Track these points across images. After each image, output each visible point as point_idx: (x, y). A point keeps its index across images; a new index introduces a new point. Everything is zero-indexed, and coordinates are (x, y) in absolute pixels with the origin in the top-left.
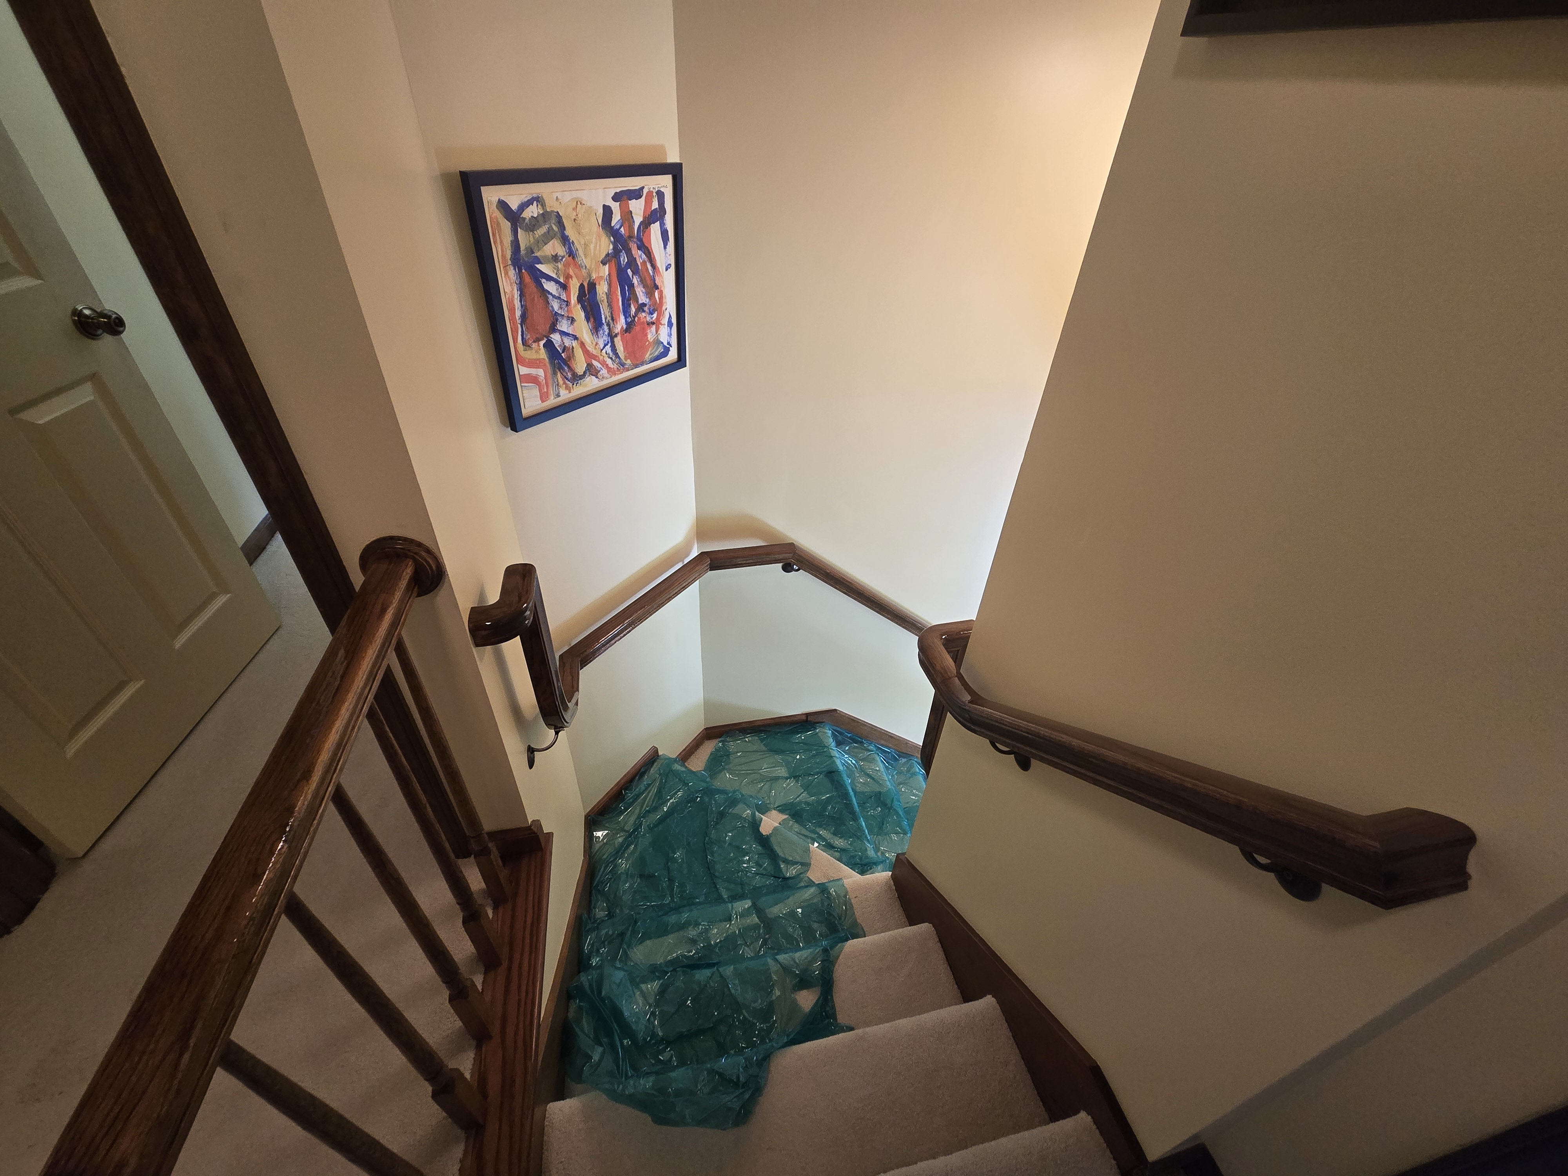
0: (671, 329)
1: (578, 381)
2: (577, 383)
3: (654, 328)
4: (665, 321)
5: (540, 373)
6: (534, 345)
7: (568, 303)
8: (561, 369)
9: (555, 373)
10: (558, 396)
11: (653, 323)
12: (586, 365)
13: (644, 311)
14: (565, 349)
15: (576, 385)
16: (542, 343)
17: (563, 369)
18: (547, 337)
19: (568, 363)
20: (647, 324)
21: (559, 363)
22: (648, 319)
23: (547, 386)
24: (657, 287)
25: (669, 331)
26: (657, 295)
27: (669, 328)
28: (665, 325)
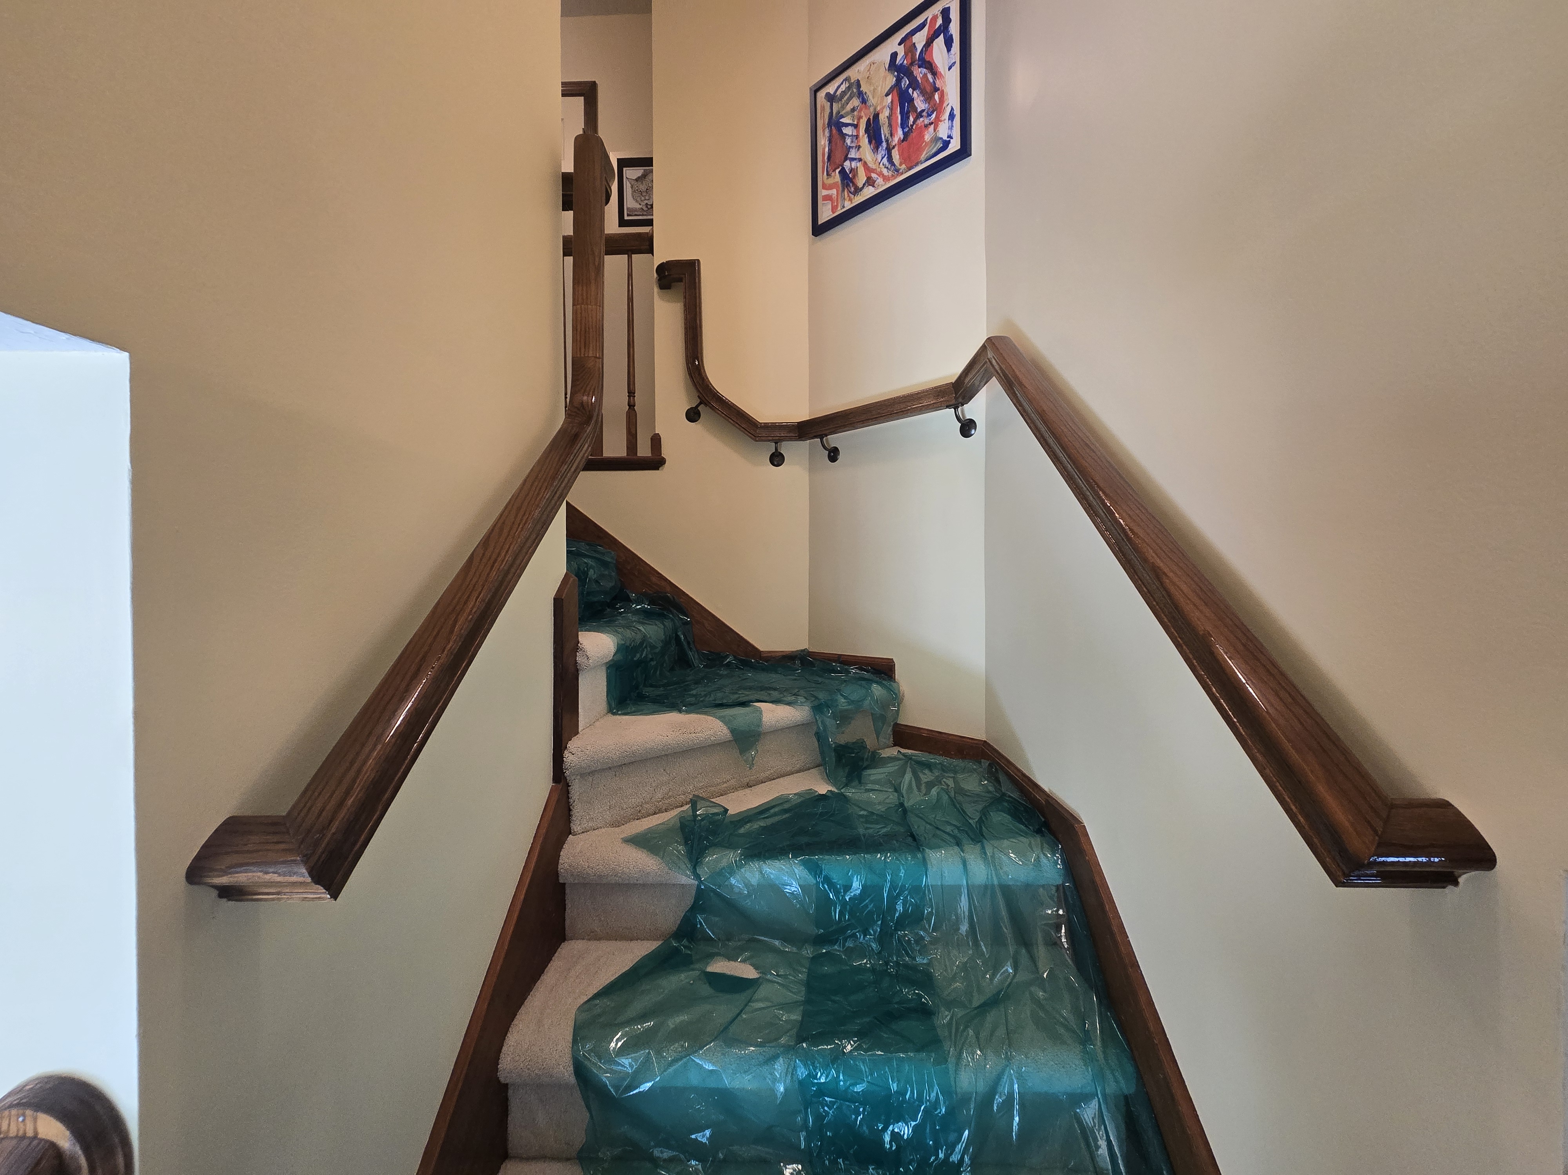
0: (952, 121)
1: (859, 192)
2: (858, 194)
3: (931, 127)
4: (946, 116)
5: (834, 191)
6: (833, 174)
7: (857, 137)
9: (843, 191)
10: (844, 207)
12: (866, 179)
14: (852, 170)
15: (857, 196)
16: (837, 171)
17: (849, 186)
18: (842, 165)
19: (853, 180)
20: (925, 127)
21: (847, 182)
23: (838, 201)
24: (936, 89)
25: (950, 124)
26: (937, 97)
27: (950, 121)
28: (945, 120)
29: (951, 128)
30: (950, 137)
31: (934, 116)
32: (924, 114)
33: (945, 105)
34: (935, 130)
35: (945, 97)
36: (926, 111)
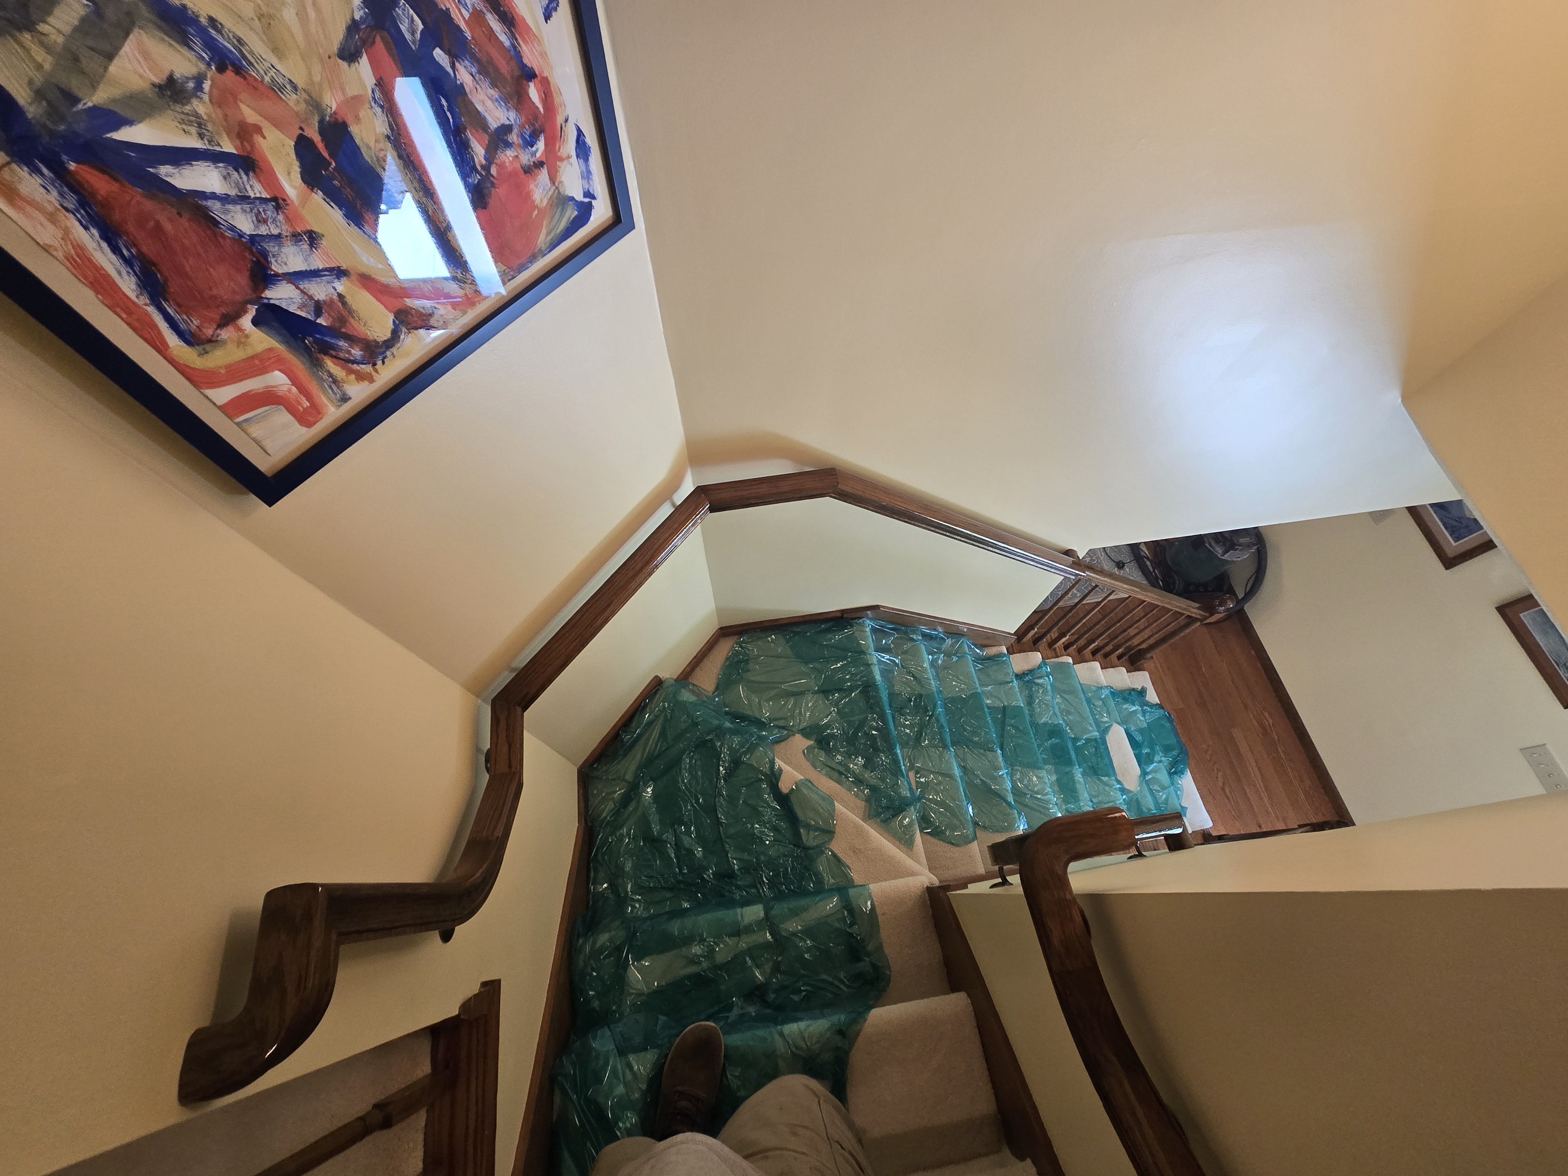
0: (586, 160)
1: (384, 352)
2: (385, 358)
3: (543, 175)
4: (569, 147)
5: (278, 379)
6: (225, 334)
7: (278, 202)
8: (327, 349)
9: (316, 365)
10: (345, 399)
11: (539, 165)
12: (391, 317)
13: (508, 145)
14: (318, 308)
15: (383, 363)
16: (246, 322)
17: (336, 348)
18: (256, 302)
19: (343, 330)
20: (525, 172)
21: (316, 341)
22: (526, 158)
23: (308, 396)
24: (530, 75)
25: (584, 168)
26: (533, 92)
27: (581, 161)
28: (569, 157)
29: (587, 175)
30: (588, 194)
31: (541, 145)
32: (514, 137)
33: (560, 119)
34: (553, 179)
35: (557, 100)
36: (515, 131)
